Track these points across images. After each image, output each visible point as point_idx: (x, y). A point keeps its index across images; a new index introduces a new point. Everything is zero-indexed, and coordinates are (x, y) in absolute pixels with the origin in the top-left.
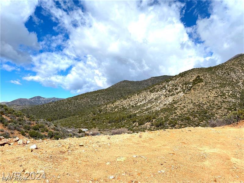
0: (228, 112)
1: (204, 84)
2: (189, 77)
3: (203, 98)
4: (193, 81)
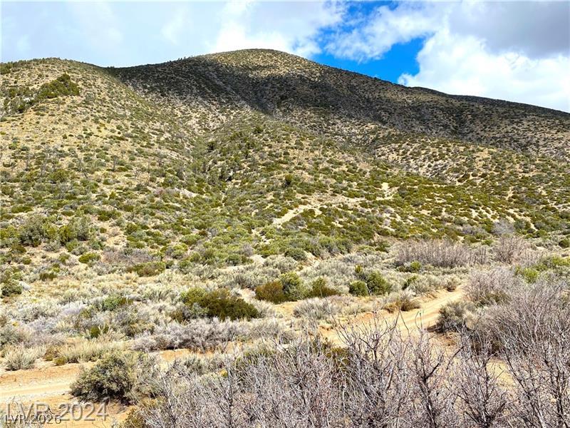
0: (152, 180)
1: (80, 102)
2: (29, 75)
3: (65, 137)
4: (43, 87)
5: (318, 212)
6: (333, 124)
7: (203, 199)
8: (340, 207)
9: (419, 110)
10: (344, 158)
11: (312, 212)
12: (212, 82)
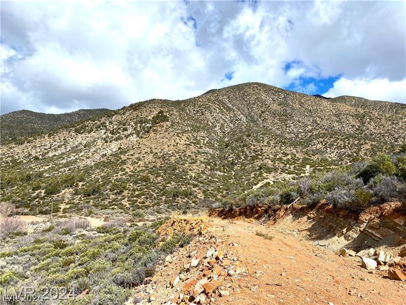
0: (206, 168)
1: (169, 125)
2: (146, 111)
3: (168, 146)
4: (153, 118)
5: (272, 183)
6: (289, 127)
7: (226, 176)
8: (282, 180)
9: (339, 116)
10: (291, 150)
11: (269, 183)
12: (226, 105)
